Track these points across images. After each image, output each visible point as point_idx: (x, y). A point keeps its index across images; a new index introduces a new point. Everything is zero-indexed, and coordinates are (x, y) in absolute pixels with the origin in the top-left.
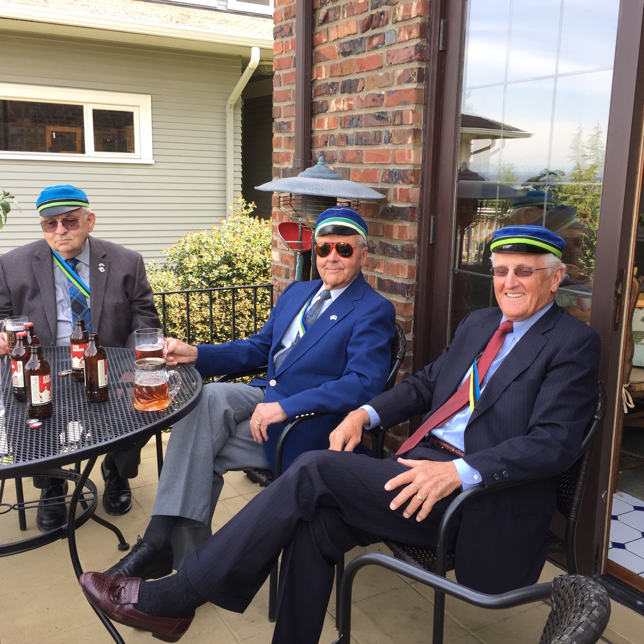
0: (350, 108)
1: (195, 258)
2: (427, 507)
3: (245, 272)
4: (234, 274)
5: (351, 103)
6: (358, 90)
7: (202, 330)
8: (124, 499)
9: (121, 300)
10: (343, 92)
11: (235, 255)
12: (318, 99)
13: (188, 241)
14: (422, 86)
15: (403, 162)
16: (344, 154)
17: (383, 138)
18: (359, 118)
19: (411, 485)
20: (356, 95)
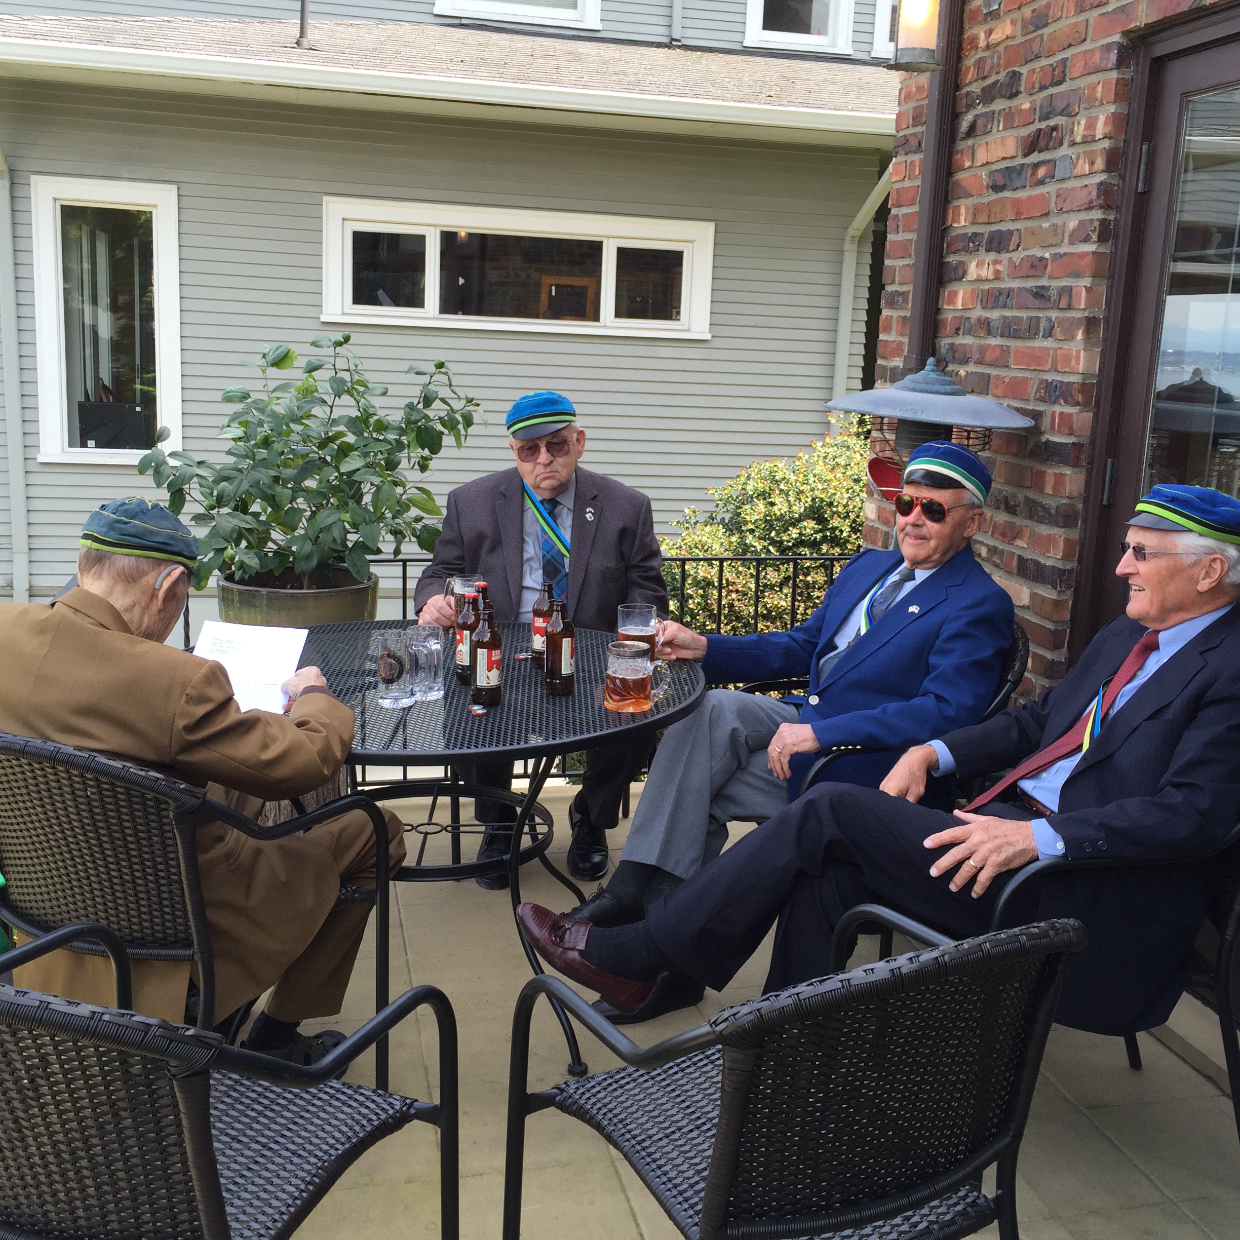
0: (998, 276)
1: (761, 506)
2: (984, 878)
3: (845, 534)
4: (825, 537)
5: (999, 267)
6: (1011, 248)
7: (762, 629)
8: (597, 858)
9: (612, 565)
10: (988, 251)
11: (831, 504)
12: (952, 259)
13: (753, 475)
14: (1106, 249)
15: (1068, 370)
16: (983, 349)
17: (1042, 329)
18: (1009, 292)
19: (963, 845)
20: (1008, 255)
